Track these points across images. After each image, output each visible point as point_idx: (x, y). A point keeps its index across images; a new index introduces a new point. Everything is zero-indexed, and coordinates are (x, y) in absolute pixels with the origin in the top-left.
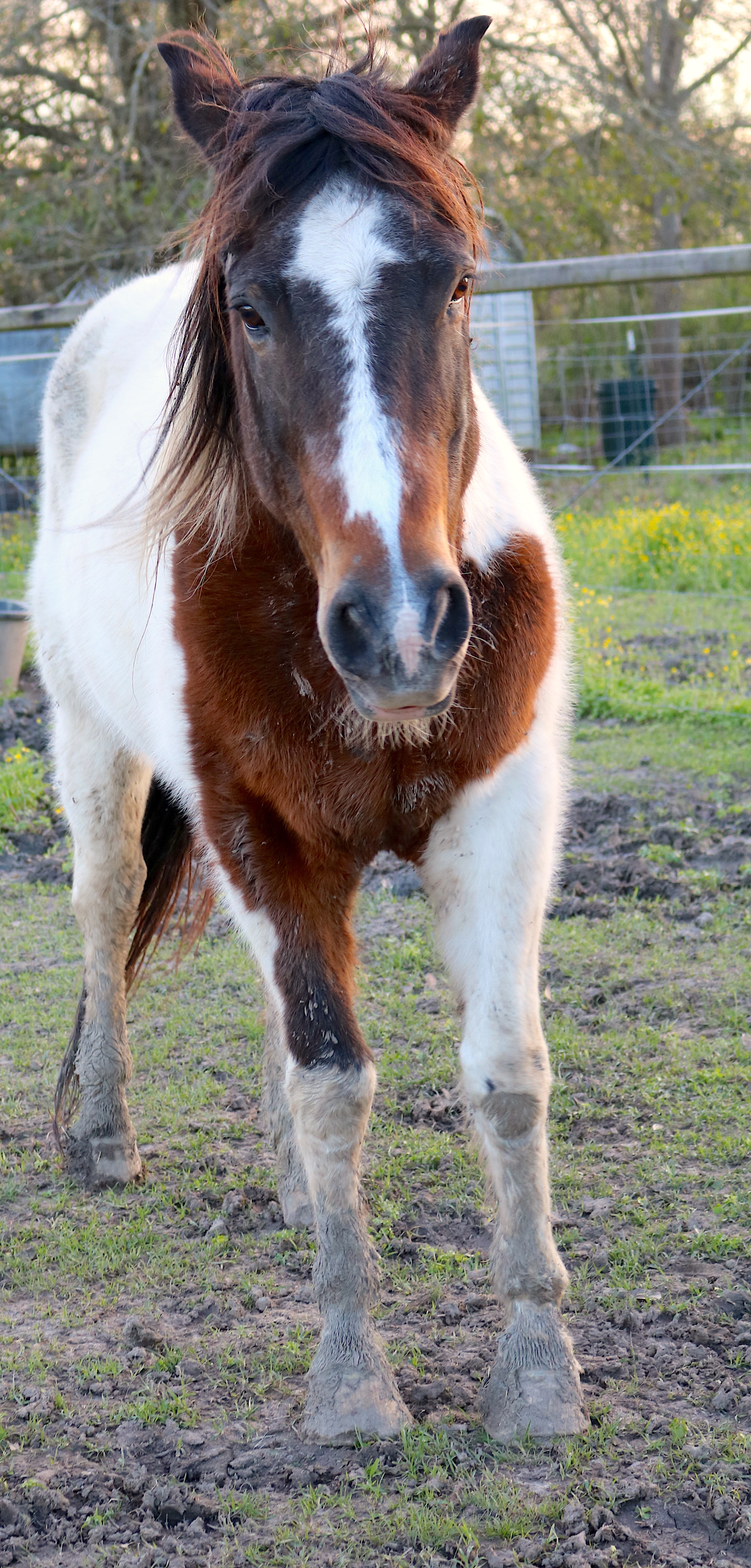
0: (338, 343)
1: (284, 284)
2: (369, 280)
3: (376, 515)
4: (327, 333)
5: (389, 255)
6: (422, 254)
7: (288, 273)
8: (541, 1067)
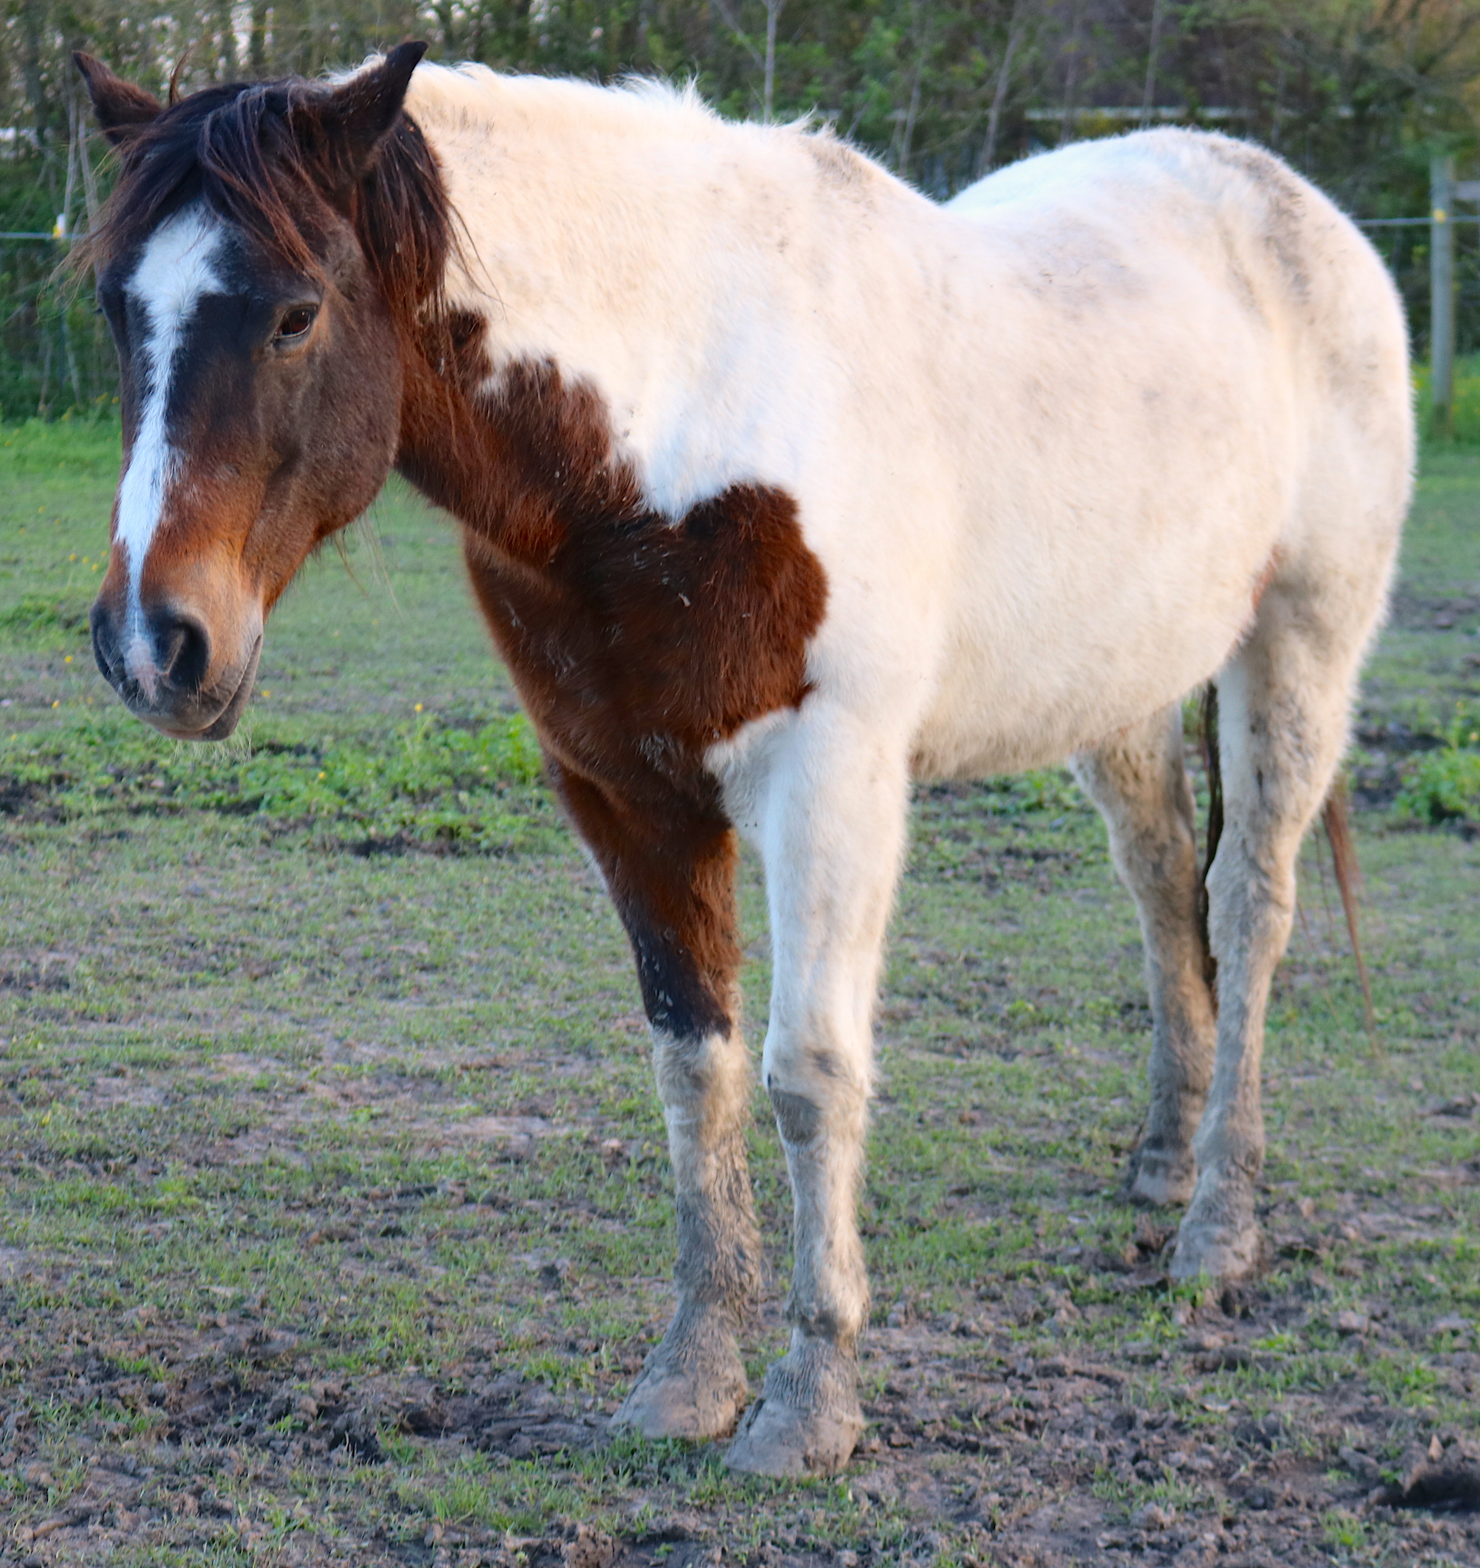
0: (147, 366)
1: (123, 296)
2: (189, 307)
3: (129, 542)
4: (141, 353)
5: (213, 284)
6: (244, 288)
7: (128, 287)
8: (829, 1073)
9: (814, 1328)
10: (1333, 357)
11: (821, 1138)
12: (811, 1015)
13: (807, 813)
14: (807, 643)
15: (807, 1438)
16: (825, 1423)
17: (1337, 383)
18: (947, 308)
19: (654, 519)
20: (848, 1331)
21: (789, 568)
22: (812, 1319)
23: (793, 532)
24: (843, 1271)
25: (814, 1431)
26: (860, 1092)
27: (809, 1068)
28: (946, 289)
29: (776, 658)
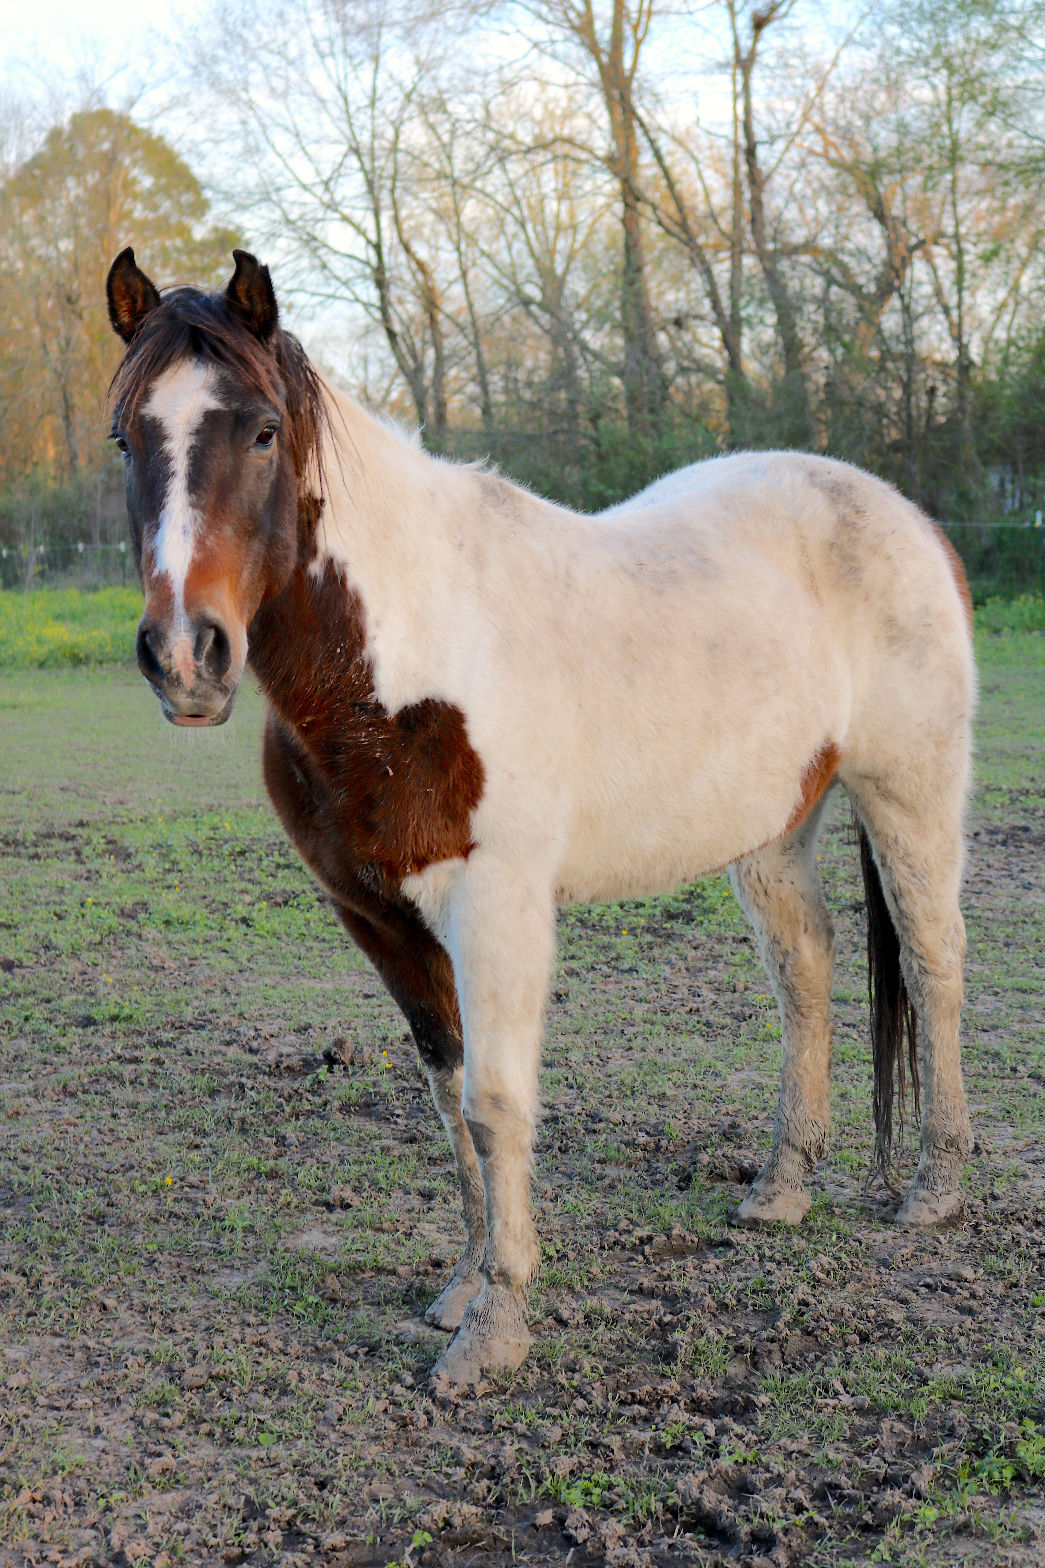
0: (168, 459)
1: (141, 419)
2: (196, 419)
4: (162, 452)
5: (212, 404)
6: (235, 405)
7: (144, 411)
8: (500, 1108)
9: (495, 1278)
10: (890, 621)
11: (495, 1154)
12: (487, 1068)
13: (475, 934)
14: (471, 813)
15: (483, 1356)
16: (497, 1344)
17: (892, 640)
18: (568, 586)
19: (379, 708)
20: (519, 1282)
21: (459, 759)
22: (493, 1272)
23: (462, 736)
24: (517, 1242)
25: (488, 1351)
26: (524, 1121)
27: (486, 1105)
28: (568, 574)
29: (450, 824)
